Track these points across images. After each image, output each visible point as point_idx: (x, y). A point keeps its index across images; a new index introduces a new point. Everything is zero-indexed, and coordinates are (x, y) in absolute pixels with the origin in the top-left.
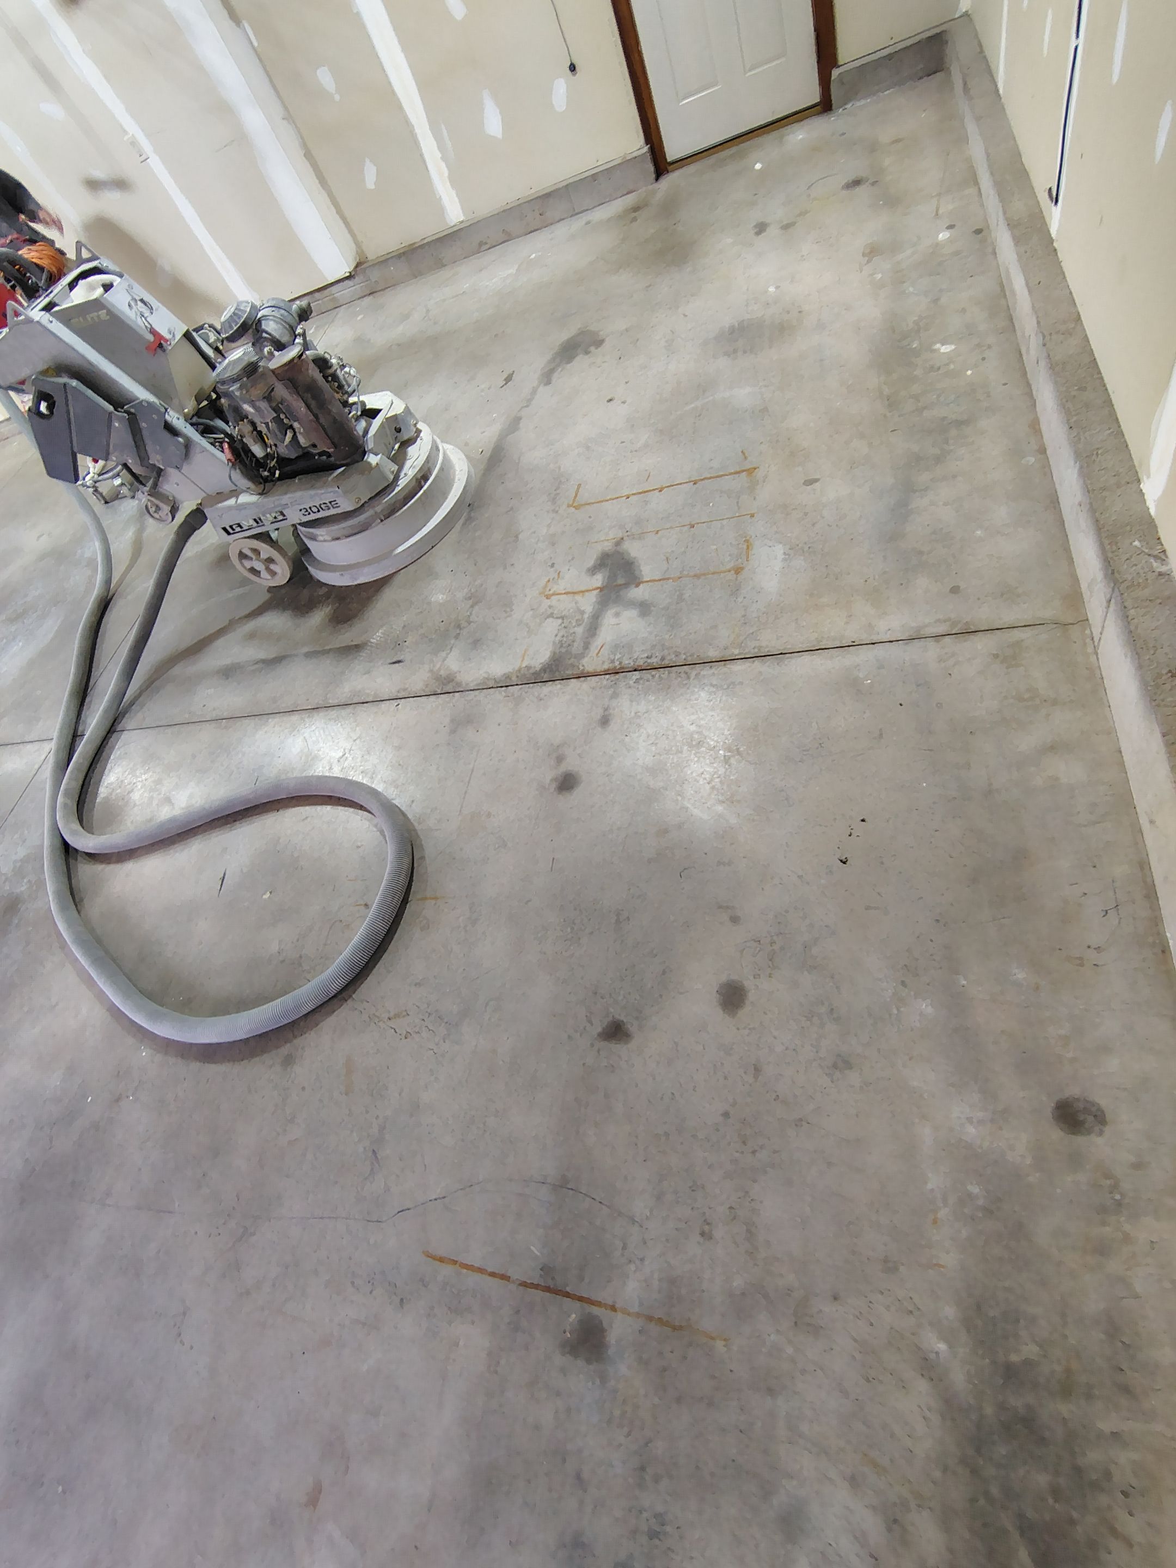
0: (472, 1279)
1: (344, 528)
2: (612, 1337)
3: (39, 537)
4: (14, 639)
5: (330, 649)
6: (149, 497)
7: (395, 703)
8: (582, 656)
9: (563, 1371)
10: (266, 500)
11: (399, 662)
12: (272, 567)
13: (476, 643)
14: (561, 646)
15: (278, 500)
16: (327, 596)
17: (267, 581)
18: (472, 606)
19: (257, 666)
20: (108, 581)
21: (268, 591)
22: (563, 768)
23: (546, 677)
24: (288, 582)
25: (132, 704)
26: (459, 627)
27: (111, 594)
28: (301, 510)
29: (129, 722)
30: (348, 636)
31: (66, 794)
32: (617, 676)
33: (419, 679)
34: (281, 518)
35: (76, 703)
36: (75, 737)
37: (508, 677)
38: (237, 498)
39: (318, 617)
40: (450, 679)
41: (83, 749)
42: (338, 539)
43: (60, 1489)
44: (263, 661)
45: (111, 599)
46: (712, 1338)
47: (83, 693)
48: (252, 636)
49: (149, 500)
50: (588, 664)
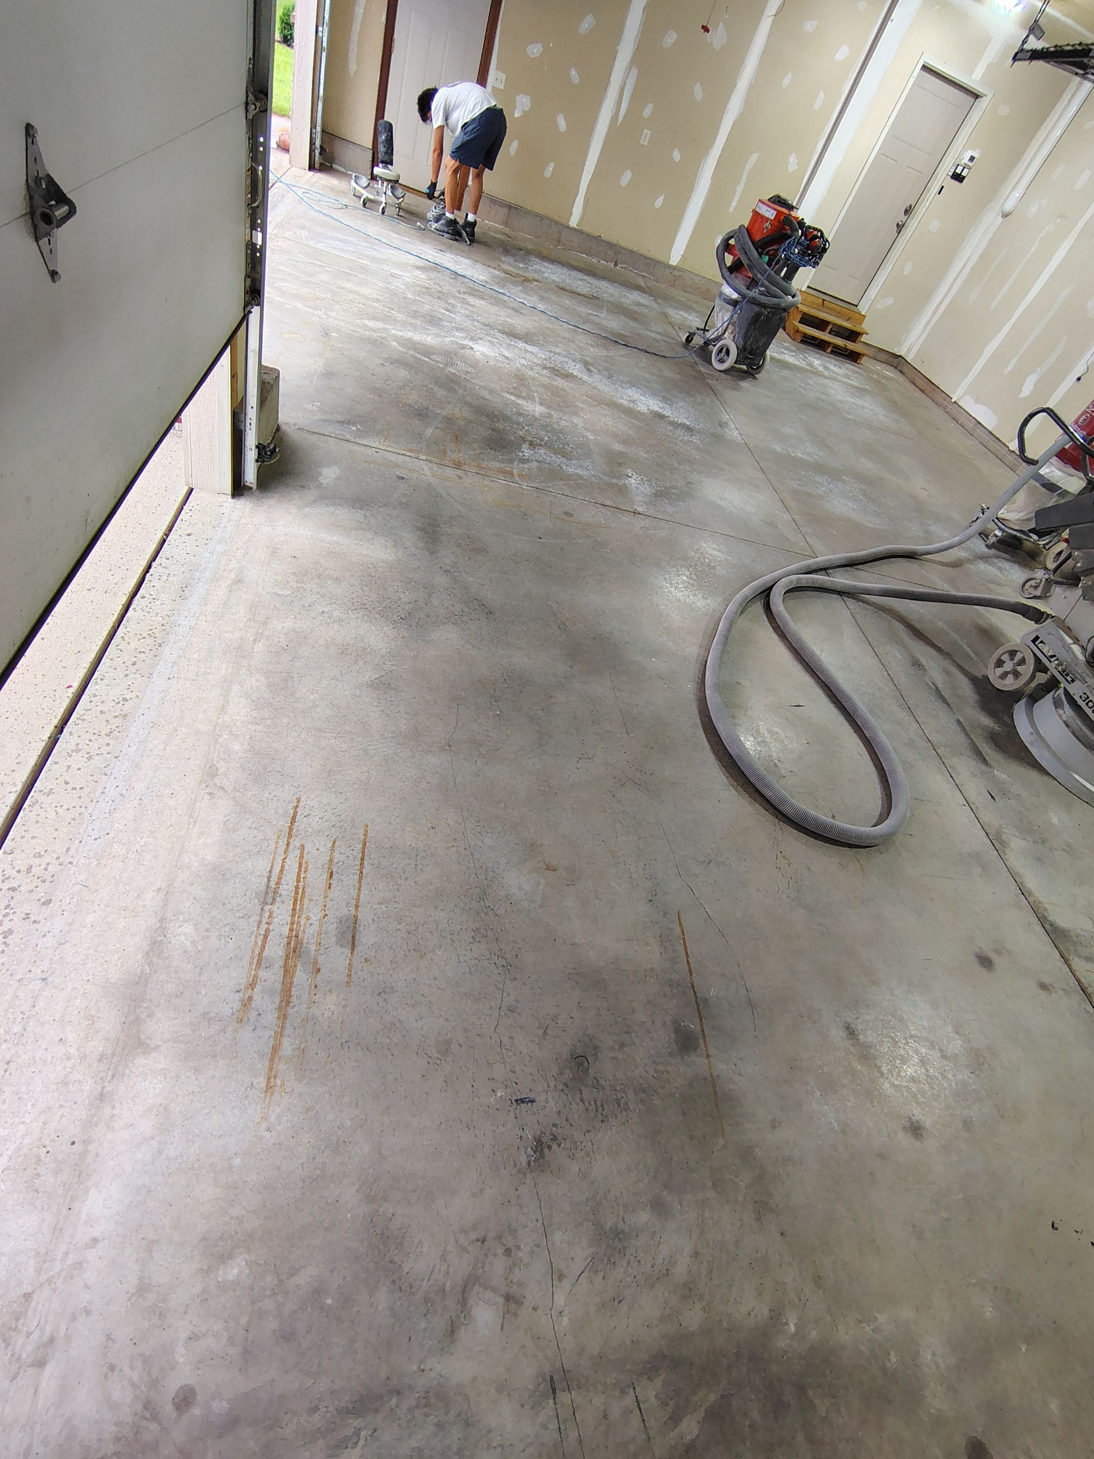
0: (680, 948)
1: (1081, 729)
2: (692, 1058)
3: (924, 489)
4: (856, 501)
5: (971, 739)
6: (1044, 580)
7: (965, 802)
8: (1080, 957)
9: (665, 1024)
10: (1083, 665)
11: (992, 797)
12: (1010, 677)
13: (1040, 860)
14: (1076, 936)
15: (1087, 674)
16: (1004, 724)
17: (994, 675)
18: (1064, 850)
19: (931, 685)
20: (928, 553)
21: (983, 676)
22: (993, 956)
23: (1047, 927)
24: (998, 689)
25: (863, 601)
26: (1043, 843)
27: (921, 558)
28: (1085, 694)
29: (850, 602)
30: (988, 750)
31: (799, 580)
32: (1081, 992)
33: (990, 817)
34: (1069, 679)
35: (844, 562)
36: (824, 569)
37: (1030, 893)
38: (1074, 643)
39: (987, 721)
40: (1003, 844)
41: (820, 578)
42: (1067, 726)
43: (498, 712)
44: (937, 689)
45: (917, 559)
46: (723, 1135)
47: (852, 564)
48: (948, 673)
49: (1041, 580)
50: (1076, 963)
